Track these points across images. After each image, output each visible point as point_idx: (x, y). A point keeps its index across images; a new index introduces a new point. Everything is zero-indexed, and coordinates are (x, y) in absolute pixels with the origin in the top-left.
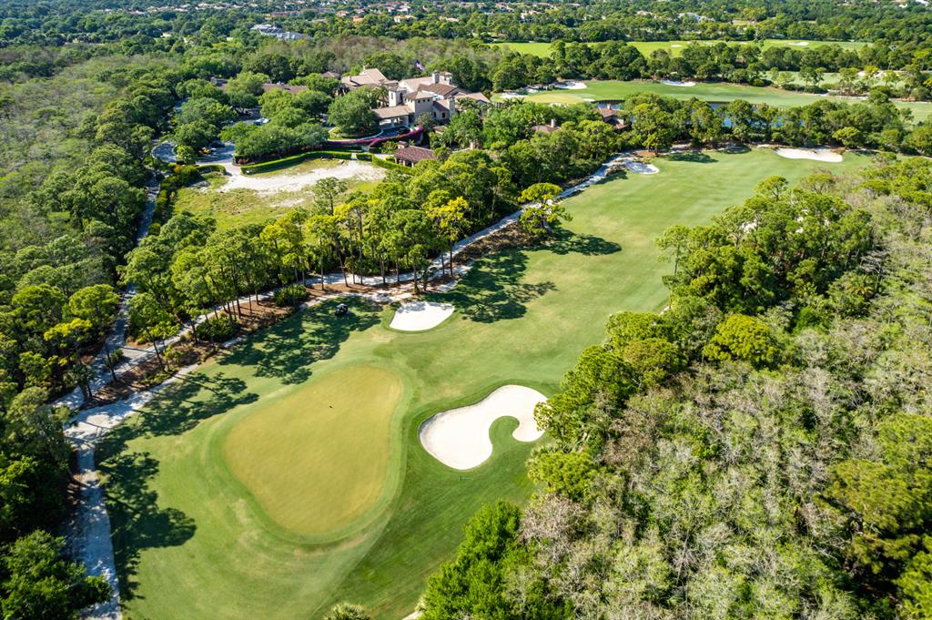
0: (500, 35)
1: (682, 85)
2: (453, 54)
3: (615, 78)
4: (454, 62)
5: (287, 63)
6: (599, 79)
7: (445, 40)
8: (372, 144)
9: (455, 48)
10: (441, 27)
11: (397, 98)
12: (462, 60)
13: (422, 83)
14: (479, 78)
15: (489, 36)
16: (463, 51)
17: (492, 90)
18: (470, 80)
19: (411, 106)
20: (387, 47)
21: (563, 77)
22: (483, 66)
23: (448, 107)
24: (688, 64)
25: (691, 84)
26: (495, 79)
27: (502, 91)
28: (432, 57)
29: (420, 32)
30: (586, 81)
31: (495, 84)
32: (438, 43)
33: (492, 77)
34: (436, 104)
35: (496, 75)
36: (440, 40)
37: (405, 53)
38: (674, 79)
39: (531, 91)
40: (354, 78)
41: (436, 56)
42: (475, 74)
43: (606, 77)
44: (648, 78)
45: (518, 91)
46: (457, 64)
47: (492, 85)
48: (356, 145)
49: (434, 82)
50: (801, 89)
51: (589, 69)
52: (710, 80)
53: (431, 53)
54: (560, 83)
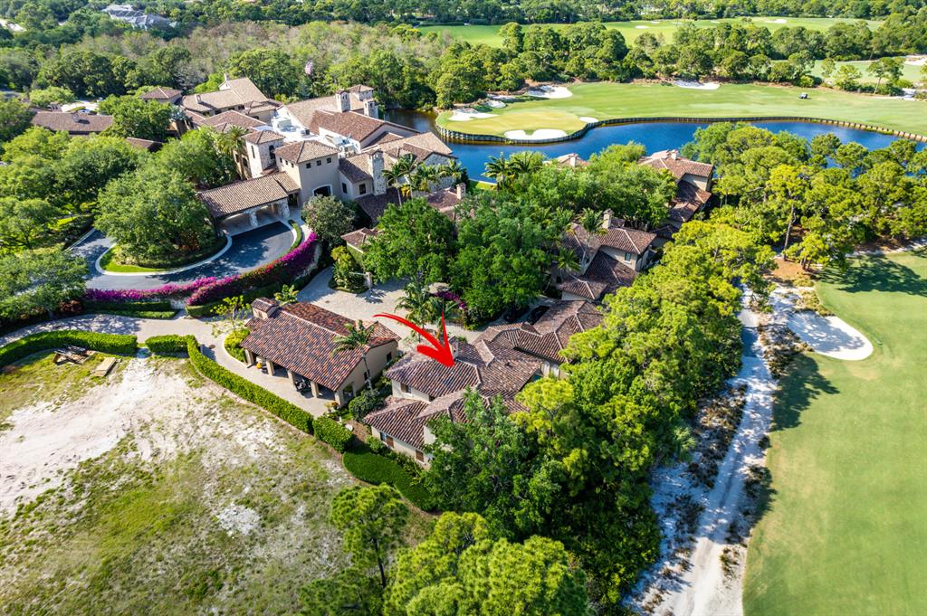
0: (426, 16)
1: (701, 87)
2: (370, 46)
3: (608, 79)
4: (373, 61)
5: (109, 68)
6: (584, 80)
7: (358, 25)
8: (195, 296)
9: (373, 37)
10: (352, 7)
11: (262, 156)
12: (386, 57)
13: (320, 109)
14: (414, 85)
15: (414, 18)
16: (385, 41)
17: (435, 105)
18: (398, 88)
19: (292, 175)
20: (272, 38)
21: (535, 78)
22: (417, 64)
23: (370, 172)
24: (707, 56)
25: (712, 86)
26: (440, 87)
27: (453, 107)
28: (339, 52)
29: (326, 13)
30: (569, 84)
31: (440, 96)
32: (349, 29)
33: (435, 84)
34: (345, 166)
35: (440, 81)
36: (351, 25)
37: (298, 48)
38: (688, 79)
39: (494, 104)
40: (205, 97)
41: (346, 51)
42: (407, 79)
43: (593, 77)
44: (654, 77)
45: (475, 104)
46: (379, 63)
47: (435, 97)
48: (157, 301)
49: (340, 110)
50: (868, 90)
51: (571, 66)
52: (738, 78)
53: (338, 46)
54: (533, 89)
